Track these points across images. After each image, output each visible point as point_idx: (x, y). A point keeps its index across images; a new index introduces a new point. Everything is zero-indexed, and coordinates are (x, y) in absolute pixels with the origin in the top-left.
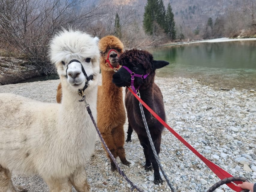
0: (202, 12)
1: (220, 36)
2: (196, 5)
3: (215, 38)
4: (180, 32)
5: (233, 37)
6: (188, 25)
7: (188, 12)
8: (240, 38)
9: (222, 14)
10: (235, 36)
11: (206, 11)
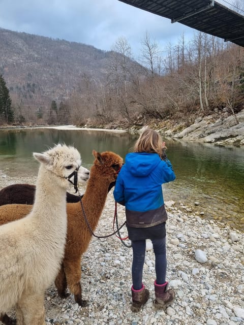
0: (44, 92)
1: (66, 123)
2: (36, 84)
3: (62, 124)
4: (19, 114)
5: (81, 125)
6: (28, 106)
7: (27, 89)
8: (87, 127)
9: (66, 98)
10: (82, 125)
11: (48, 92)
